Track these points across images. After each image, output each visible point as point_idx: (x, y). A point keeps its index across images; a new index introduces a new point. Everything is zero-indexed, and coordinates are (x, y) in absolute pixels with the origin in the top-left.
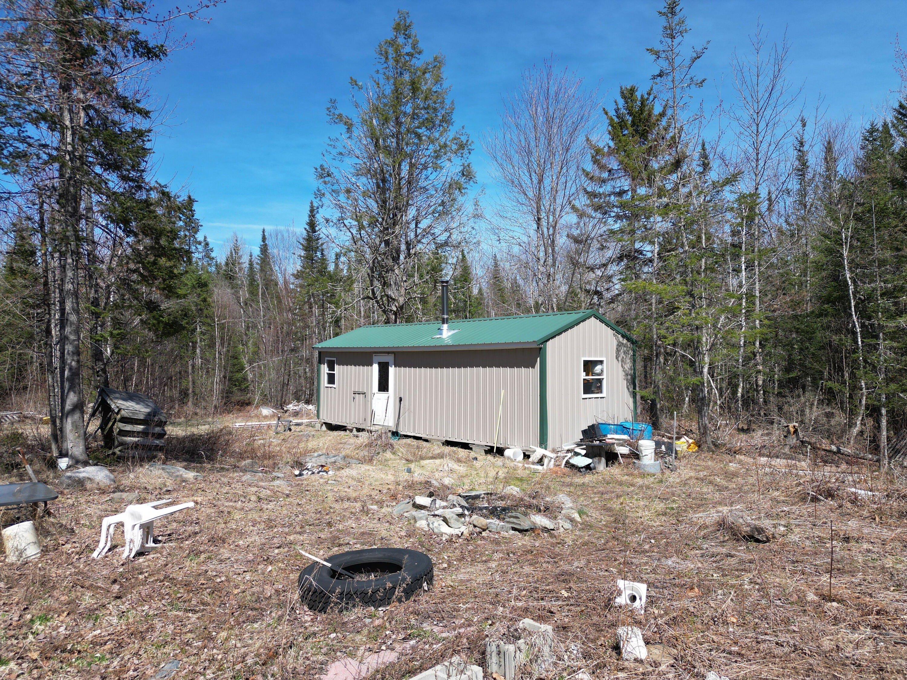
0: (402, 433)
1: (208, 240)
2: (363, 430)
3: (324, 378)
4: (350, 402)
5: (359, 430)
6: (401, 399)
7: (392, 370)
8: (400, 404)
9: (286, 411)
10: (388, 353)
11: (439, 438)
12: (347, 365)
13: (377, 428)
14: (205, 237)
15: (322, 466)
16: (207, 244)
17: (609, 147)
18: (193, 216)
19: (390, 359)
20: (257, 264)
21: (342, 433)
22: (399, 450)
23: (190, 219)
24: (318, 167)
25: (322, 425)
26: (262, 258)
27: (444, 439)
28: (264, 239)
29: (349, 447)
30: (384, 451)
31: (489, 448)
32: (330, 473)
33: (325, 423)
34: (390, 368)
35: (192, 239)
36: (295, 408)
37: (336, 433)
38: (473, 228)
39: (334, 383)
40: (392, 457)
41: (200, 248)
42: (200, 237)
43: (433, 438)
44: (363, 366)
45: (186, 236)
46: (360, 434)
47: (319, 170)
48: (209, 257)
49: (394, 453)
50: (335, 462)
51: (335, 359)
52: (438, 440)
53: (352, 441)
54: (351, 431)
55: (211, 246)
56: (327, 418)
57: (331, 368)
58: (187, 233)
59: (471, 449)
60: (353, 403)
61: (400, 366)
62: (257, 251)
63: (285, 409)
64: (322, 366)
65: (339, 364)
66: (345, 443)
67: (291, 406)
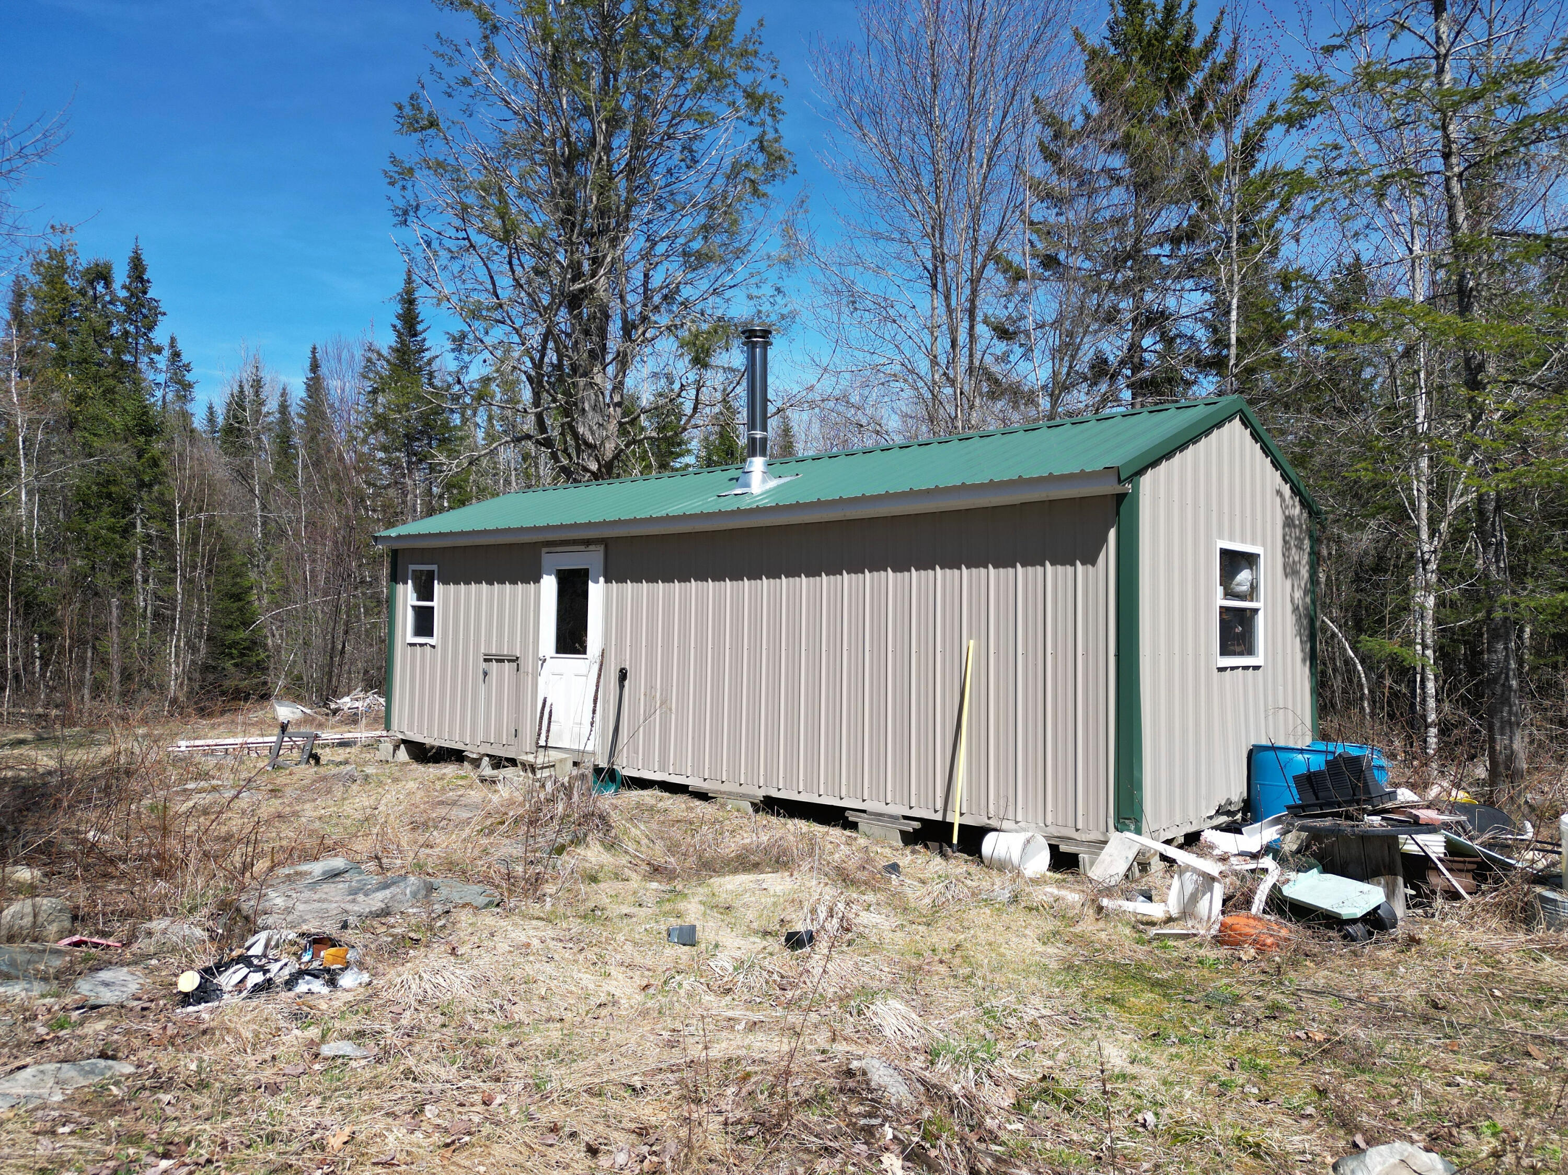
0: (627, 772)
1: (180, 346)
2: (513, 762)
3: (406, 621)
4: (475, 680)
5: (498, 762)
6: (623, 675)
7: (597, 591)
8: (622, 687)
9: (335, 712)
10: (587, 542)
11: (742, 790)
12: (467, 583)
13: (553, 755)
14: (173, 340)
15: (320, 941)
16: (176, 355)
17: (1088, 117)
18: (145, 293)
19: (592, 559)
20: (300, 416)
21: (449, 770)
22: (626, 832)
23: (138, 298)
24: (405, 102)
25: (397, 747)
26: (308, 404)
27: (761, 793)
28: (315, 366)
29: (465, 815)
30: (578, 841)
31: (917, 825)
32: (348, 980)
33: (404, 742)
34: (591, 585)
35: (142, 341)
36: (357, 704)
37: (432, 770)
38: (778, 290)
39: (430, 634)
40: (606, 858)
41: (162, 361)
42: (160, 336)
43: (725, 788)
44: (514, 582)
45: (126, 333)
46: (501, 773)
47: (408, 110)
48: (179, 382)
49: (611, 846)
50: (386, 912)
51: (434, 567)
52: (743, 797)
53: (476, 795)
54: (476, 763)
55: (185, 358)
56: (411, 728)
57: (425, 592)
58: (132, 329)
59: (854, 826)
60: (482, 688)
61: (621, 580)
62: (298, 391)
63: (333, 706)
64: (400, 587)
65: (445, 581)
66: (454, 803)
67: (346, 699)
